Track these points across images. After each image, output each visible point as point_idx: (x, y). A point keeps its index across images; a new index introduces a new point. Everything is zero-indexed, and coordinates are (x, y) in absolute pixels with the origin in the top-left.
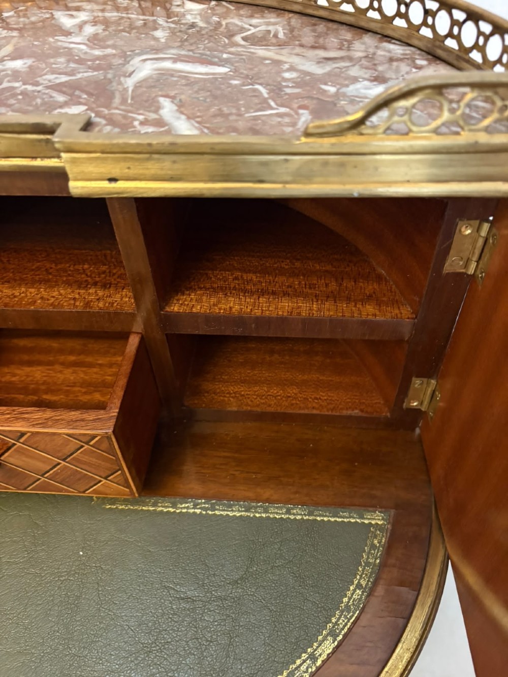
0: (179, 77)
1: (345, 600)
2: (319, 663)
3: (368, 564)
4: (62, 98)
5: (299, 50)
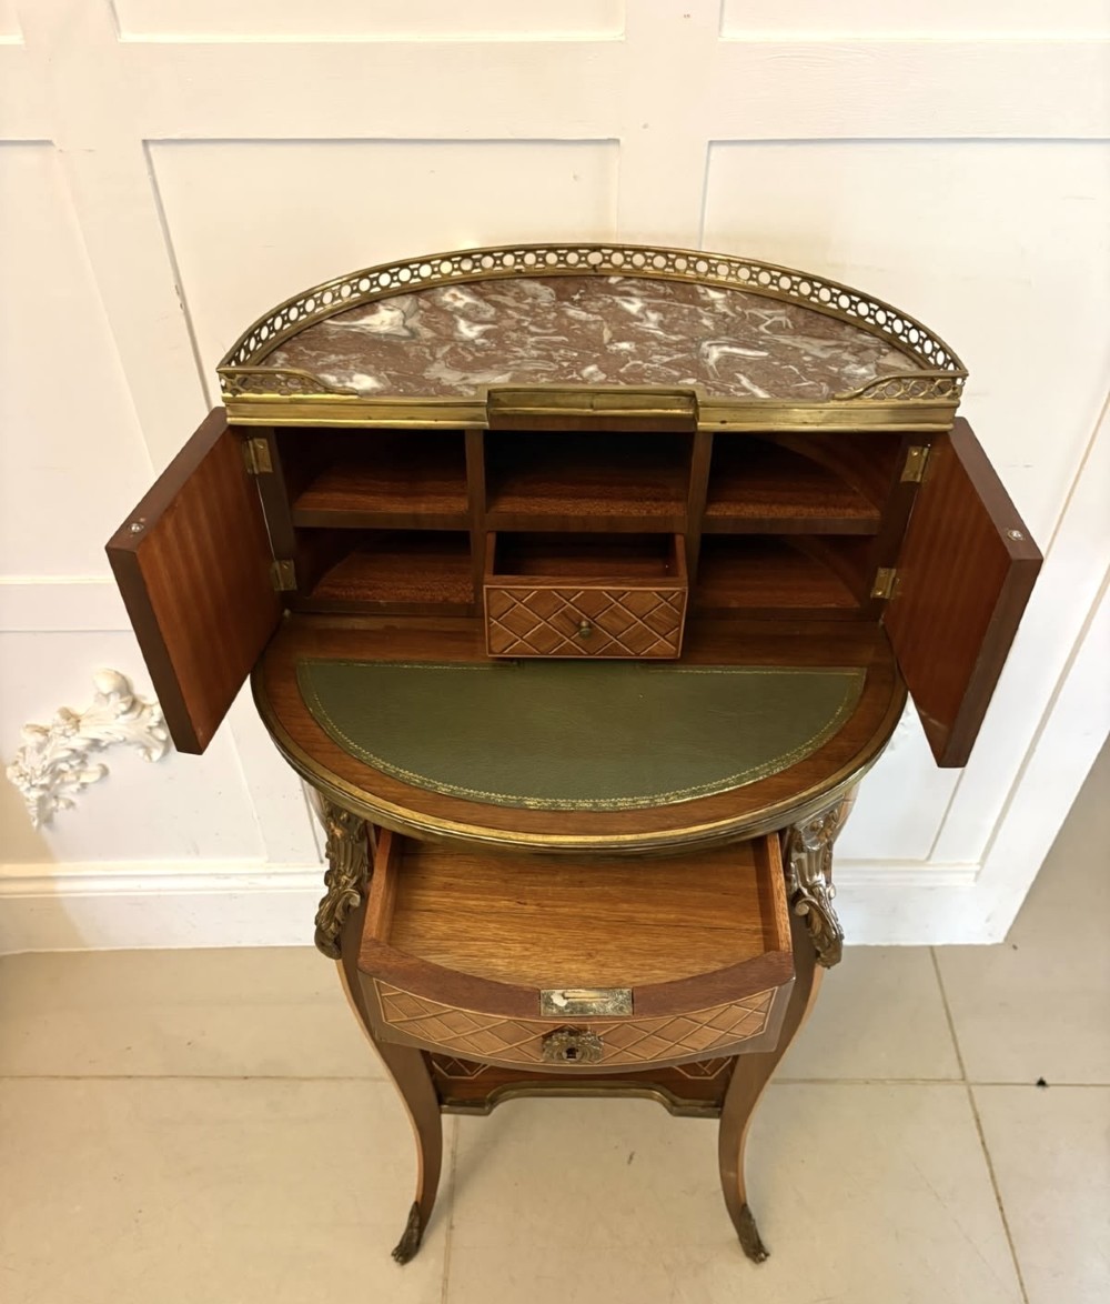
0: (740, 359)
4: (676, 373)
5: (806, 339)
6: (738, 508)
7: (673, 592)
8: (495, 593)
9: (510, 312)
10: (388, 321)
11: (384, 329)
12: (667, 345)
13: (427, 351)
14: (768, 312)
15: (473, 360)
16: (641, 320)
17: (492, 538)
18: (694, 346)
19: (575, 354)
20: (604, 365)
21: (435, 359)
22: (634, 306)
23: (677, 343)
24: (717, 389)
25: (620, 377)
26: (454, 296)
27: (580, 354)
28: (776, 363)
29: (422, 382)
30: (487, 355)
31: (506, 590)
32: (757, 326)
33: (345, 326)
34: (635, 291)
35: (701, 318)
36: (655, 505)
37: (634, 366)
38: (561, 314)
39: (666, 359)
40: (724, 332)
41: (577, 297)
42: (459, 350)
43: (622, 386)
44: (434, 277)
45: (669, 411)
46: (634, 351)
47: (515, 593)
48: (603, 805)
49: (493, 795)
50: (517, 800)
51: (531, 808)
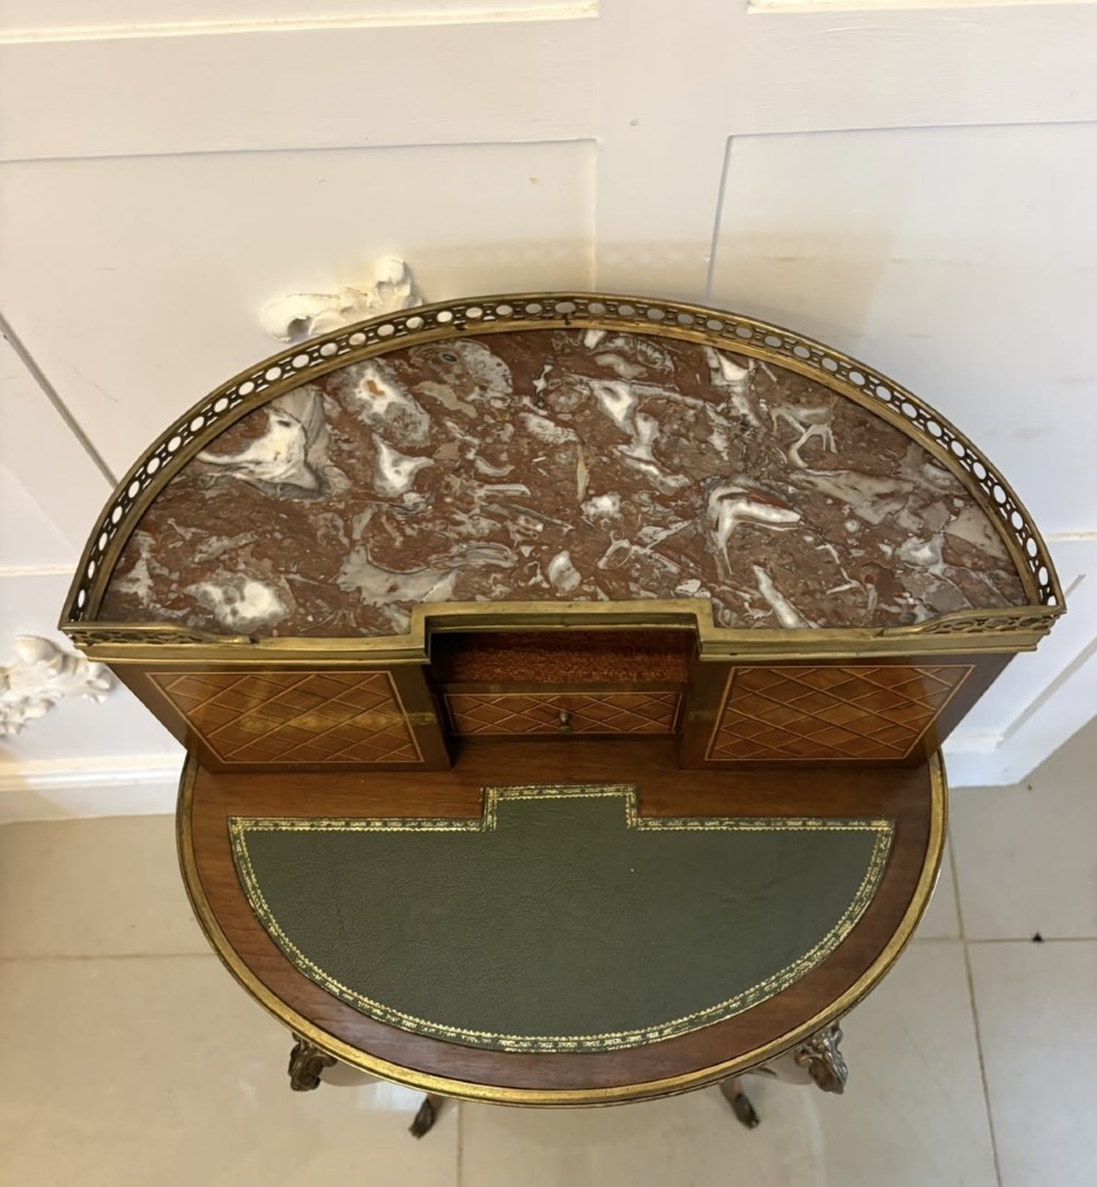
0: (760, 529)
1: (858, 894)
2: (841, 939)
3: (876, 864)
4: (673, 568)
5: (854, 478)
9: (449, 424)
10: (283, 455)
11: (278, 471)
12: (663, 500)
13: (340, 523)
14: (803, 413)
15: (403, 543)
16: (627, 440)
18: (700, 501)
20: (578, 549)
21: (353, 543)
22: (618, 406)
23: (677, 494)
24: (728, 606)
25: (600, 579)
26: (371, 386)
27: (546, 524)
28: (809, 539)
29: (337, 598)
30: (421, 531)
32: (787, 448)
33: (228, 467)
34: (622, 368)
35: (711, 431)
37: (617, 552)
38: (520, 425)
39: (662, 535)
40: (741, 465)
41: (540, 384)
42: (384, 519)
45: (663, 626)
46: (618, 516)
48: (589, 1044)
49: (465, 1031)
50: (492, 1039)
51: (507, 1049)
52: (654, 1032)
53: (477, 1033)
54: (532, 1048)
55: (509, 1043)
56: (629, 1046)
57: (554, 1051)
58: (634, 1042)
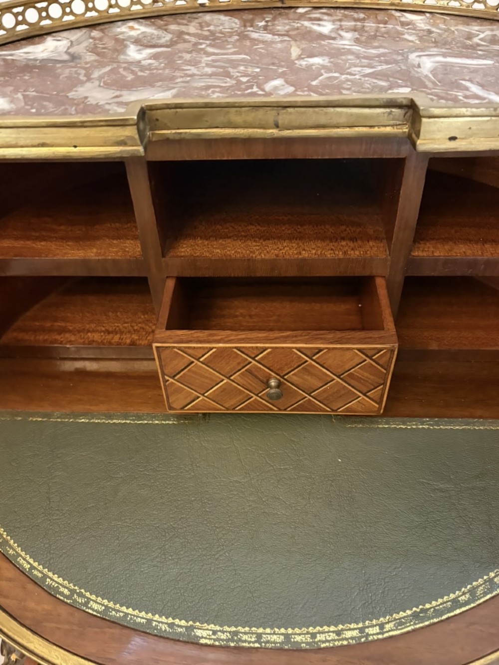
0: (460, 67)
4: (384, 83)
6: (447, 247)
7: (380, 350)
8: (167, 352)
9: (187, 37)
11: (43, 55)
12: (366, 58)
13: (83, 72)
14: (478, 28)
15: (133, 80)
16: (334, 39)
17: (171, 284)
18: (400, 58)
19: (258, 70)
20: (292, 78)
21: (89, 79)
22: (325, 28)
23: (379, 56)
25: (311, 89)
26: (131, 27)
27: (264, 69)
29: (64, 102)
30: (152, 74)
31: (179, 349)
32: (470, 39)
33: (4, 55)
35: (402, 34)
36: (351, 244)
37: (329, 78)
38: (245, 36)
39: (369, 71)
40: (432, 45)
41: (262, 23)
42: (121, 70)
43: (315, 97)
44: (111, 11)
45: (376, 130)
46: (328, 64)
47: (190, 351)
48: (298, 639)
49: (157, 617)
50: (187, 628)
51: (203, 641)
52: (373, 626)
53: (170, 620)
54: (233, 641)
55: (204, 633)
56: (345, 643)
57: (257, 645)
58: (352, 638)
